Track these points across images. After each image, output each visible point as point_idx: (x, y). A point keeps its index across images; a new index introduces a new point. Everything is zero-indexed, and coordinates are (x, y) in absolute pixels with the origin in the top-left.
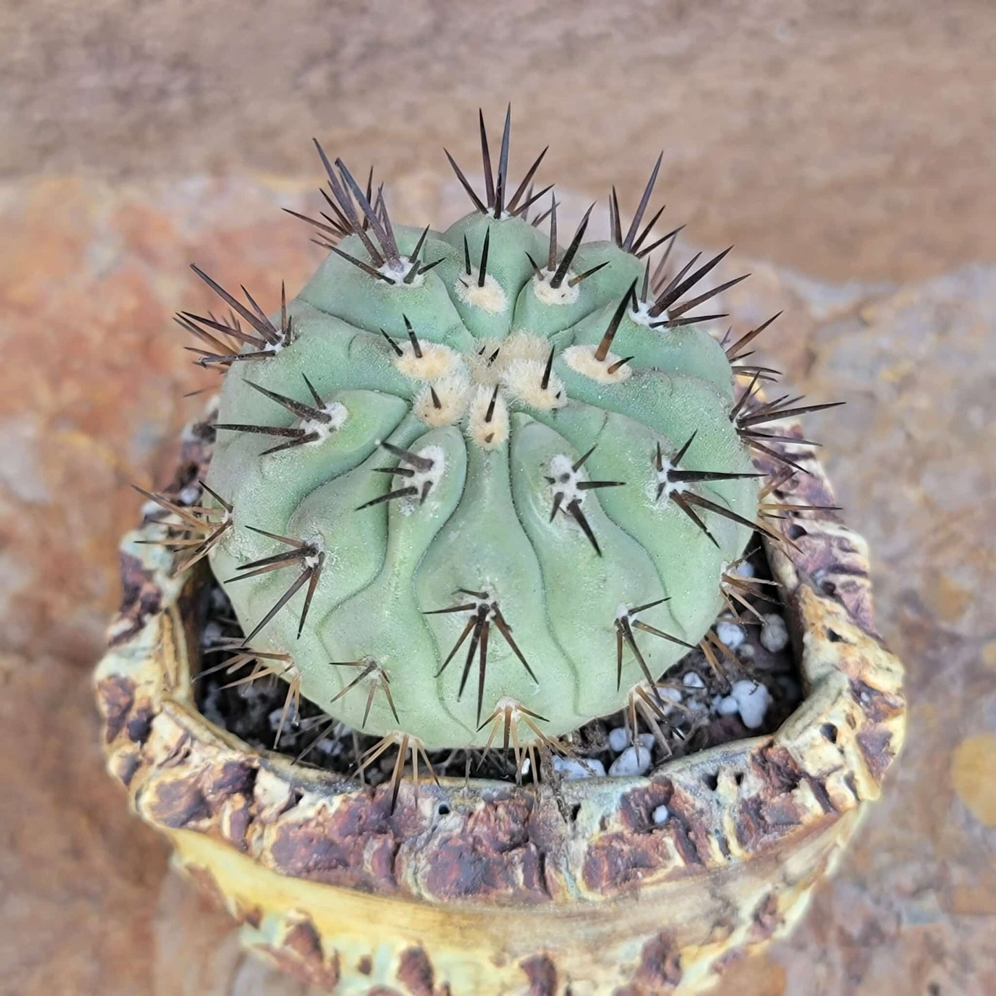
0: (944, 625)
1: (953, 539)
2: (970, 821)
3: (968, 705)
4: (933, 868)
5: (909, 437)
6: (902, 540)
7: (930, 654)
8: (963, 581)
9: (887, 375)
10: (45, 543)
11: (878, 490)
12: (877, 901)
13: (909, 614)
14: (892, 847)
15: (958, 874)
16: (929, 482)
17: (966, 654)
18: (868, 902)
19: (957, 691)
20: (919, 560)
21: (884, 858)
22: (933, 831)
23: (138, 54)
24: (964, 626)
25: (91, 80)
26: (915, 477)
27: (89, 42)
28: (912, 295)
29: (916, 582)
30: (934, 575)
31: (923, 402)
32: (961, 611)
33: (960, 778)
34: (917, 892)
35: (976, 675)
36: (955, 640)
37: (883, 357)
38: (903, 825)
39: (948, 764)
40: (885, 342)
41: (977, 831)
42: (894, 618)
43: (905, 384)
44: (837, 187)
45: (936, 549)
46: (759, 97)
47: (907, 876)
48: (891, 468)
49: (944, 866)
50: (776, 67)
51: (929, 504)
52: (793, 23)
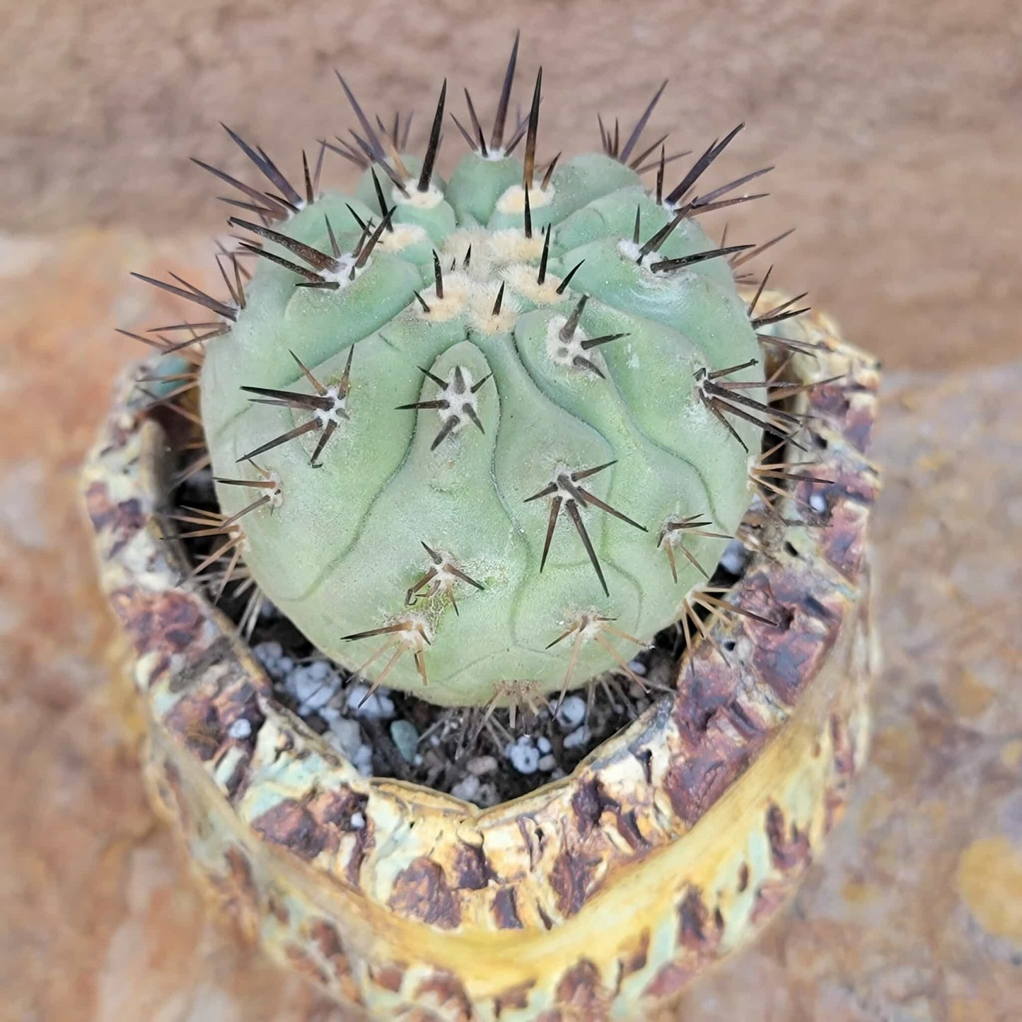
0: (964, 722)
1: (981, 634)
2: (972, 927)
3: (981, 807)
4: (928, 974)
5: (943, 526)
6: (926, 631)
7: (945, 751)
8: (989, 678)
9: (924, 463)
10: (37, 586)
11: (904, 579)
12: (864, 1005)
13: (927, 708)
14: (886, 950)
15: (954, 983)
16: (960, 575)
17: (984, 753)
18: (854, 1005)
19: (971, 791)
20: (942, 654)
21: (876, 961)
22: (931, 935)
23: (198, 125)
24: (985, 724)
25: (151, 150)
26: (945, 568)
27: (148, 108)
28: (958, 384)
29: (938, 676)
30: (957, 670)
31: (960, 491)
32: (982, 708)
33: (965, 882)
34: (907, 999)
35: (993, 776)
36: (973, 738)
37: (922, 445)
38: (900, 927)
39: (954, 866)
40: (925, 429)
41: (980, 939)
42: (910, 710)
43: (945, 472)
44: (922, 306)
45: (963, 643)
46: (835, 202)
47: (899, 981)
48: (921, 558)
49: (940, 974)
50: (853, 170)
51: (959, 597)
52: (871, 124)
